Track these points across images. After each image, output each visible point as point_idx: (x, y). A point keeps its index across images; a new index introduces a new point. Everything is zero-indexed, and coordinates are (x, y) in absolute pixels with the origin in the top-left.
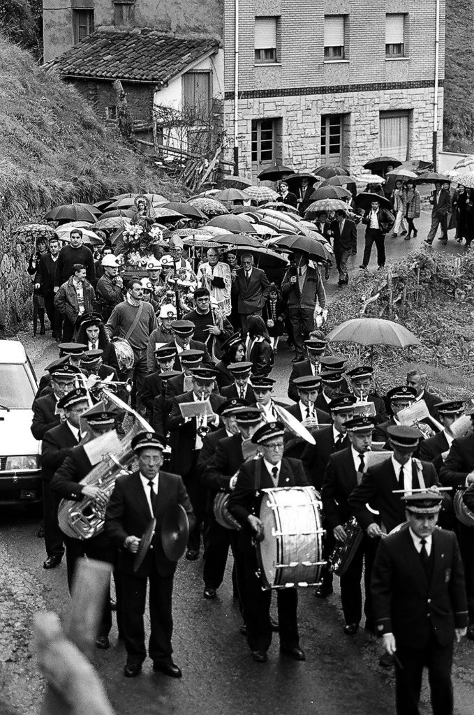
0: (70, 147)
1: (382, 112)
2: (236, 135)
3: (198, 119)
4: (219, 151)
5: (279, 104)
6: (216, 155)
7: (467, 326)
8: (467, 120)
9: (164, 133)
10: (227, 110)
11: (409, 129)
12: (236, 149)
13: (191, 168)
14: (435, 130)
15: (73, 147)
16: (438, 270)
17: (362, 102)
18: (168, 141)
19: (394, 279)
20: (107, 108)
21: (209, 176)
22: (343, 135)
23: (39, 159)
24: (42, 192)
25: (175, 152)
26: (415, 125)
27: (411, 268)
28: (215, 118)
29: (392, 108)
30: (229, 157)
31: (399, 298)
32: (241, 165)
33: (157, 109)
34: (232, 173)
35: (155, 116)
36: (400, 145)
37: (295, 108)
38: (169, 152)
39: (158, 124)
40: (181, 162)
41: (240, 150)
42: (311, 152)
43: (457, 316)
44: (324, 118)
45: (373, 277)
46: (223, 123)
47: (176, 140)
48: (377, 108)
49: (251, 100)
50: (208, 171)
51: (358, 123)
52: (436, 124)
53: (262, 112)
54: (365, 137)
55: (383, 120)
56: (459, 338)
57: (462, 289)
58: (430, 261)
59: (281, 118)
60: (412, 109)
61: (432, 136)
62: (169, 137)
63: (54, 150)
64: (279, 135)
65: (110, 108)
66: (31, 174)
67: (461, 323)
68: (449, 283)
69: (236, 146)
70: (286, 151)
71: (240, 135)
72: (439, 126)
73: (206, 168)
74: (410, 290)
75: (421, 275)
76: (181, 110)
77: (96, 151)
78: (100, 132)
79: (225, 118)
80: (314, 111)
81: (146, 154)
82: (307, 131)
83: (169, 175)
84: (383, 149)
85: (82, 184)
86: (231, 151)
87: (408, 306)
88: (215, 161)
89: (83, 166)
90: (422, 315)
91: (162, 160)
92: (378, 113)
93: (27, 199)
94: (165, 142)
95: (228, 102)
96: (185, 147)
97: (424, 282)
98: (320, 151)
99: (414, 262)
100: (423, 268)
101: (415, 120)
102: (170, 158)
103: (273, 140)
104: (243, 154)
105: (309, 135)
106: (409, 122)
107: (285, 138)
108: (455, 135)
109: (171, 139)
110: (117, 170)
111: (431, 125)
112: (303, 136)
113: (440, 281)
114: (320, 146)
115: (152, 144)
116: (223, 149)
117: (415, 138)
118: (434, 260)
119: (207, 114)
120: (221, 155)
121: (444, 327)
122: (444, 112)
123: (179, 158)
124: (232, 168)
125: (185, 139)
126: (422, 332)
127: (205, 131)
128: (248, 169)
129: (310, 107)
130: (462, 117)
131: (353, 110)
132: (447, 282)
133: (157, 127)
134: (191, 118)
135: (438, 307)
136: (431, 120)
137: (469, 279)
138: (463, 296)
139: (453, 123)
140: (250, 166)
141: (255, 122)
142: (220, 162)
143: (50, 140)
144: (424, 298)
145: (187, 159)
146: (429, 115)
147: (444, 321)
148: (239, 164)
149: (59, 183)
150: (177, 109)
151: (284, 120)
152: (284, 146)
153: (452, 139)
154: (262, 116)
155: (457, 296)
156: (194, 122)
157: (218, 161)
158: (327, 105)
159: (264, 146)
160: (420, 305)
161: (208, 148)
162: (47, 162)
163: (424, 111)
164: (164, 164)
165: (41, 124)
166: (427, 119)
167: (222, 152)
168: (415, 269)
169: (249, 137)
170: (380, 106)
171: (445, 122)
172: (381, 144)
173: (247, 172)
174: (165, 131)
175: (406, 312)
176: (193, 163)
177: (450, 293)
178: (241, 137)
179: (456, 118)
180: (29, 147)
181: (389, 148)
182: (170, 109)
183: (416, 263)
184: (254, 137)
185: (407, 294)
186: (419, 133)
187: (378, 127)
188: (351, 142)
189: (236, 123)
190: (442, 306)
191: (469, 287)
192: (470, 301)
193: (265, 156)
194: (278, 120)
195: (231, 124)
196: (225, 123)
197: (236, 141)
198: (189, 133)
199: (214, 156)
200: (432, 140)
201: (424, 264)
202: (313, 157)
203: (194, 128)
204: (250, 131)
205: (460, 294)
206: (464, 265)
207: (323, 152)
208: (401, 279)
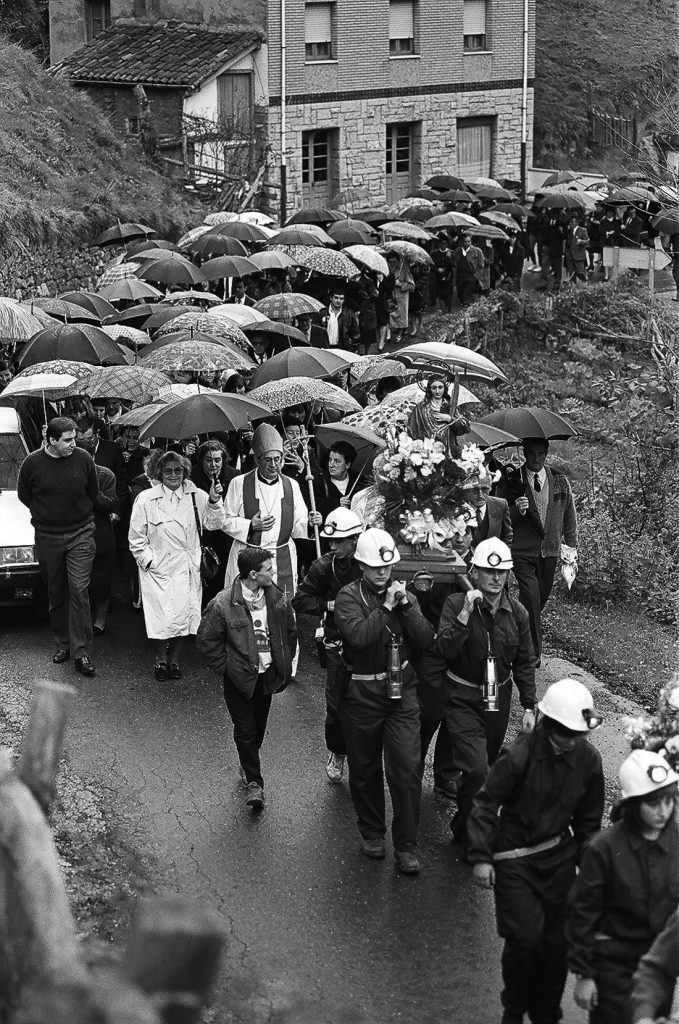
0: (81, 170)
1: (459, 120)
2: (284, 150)
3: (237, 132)
4: (262, 170)
5: (336, 110)
6: (260, 175)
7: (560, 381)
8: (562, 128)
9: (196, 149)
10: (272, 119)
11: (493, 140)
12: (283, 168)
13: (229, 192)
14: (524, 141)
15: (84, 169)
16: (525, 312)
17: (435, 107)
18: (201, 160)
19: (472, 324)
20: (127, 120)
21: (250, 201)
22: (413, 149)
23: (42, 184)
24: (46, 225)
25: (209, 173)
26: (500, 135)
27: (493, 311)
28: (258, 130)
29: (472, 115)
30: (274, 178)
31: (479, 347)
32: (289, 188)
33: (188, 120)
34: (279, 197)
35: (185, 128)
36: (482, 160)
37: (356, 115)
38: (203, 174)
39: (188, 138)
40: (216, 185)
41: (288, 169)
42: (375, 170)
43: (547, 368)
44: (390, 127)
45: (447, 322)
46: (267, 135)
47: (211, 158)
48: (454, 114)
49: (301, 106)
50: (249, 195)
51: (431, 133)
52: (525, 134)
53: (314, 121)
54: (440, 151)
55: (460, 130)
56: (550, 395)
57: (554, 335)
58: (515, 302)
59: (337, 129)
60: (496, 115)
61: (520, 147)
62: (201, 154)
63: (61, 172)
64: (336, 149)
65: (130, 120)
66: (33, 203)
67: (552, 376)
68: (539, 329)
69: (284, 164)
70: (344, 170)
72: (527, 135)
73: (247, 192)
74: (492, 337)
75: (504, 319)
76: (216, 121)
77: (113, 173)
78: (118, 148)
79: (270, 130)
80: (377, 120)
81: (174, 177)
82: (369, 144)
83: (202, 201)
84: (461, 165)
85: (95, 214)
86: (277, 170)
88: (258, 183)
89: (96, 192)
90: (505, 367)
91: (193, 183)
92: (455, 121)
93: (29, 235)
94: (197, 159)
95: (273, 110)
96: (221, 167)
97: (509, 327)
98: (384, 169)
99: (495, 304)
100: (507, 310)
101: (499, 129)
102: (204, 181)
103: (328, 155)
104: (292, 173)
105: (372, 148)
106: (493, 131)
107: (342, 153)
108: (548, 147)
109: (204, 157)
110: (138, 197)
111: (519, 135)
112: (364, 150)
113: (528, 325)
114: (384, 163)
115: (182, 163)
116: (267, 167)
117: (499, 151)
118: (521, 301)
119: (247, 126)
120: (265, 177)
121: (532, 381)
122: (535, 118)
123: (214, 181)
124: (278, 192)
125: (221, 156)
126: (506, 388)
127: (245, 146)
128: (298, 193)
129: (373, 115)
130: (556, 125)
131: (424, 117)
132: (536, 327)
133: (188, 143)
134: (228, 130)
135: (525, 358)
136: (519, 129)
137: (563, 323)
138: (555, 344)
139: (545, 133)
140: (300, 189)
141: (306, 134)
142: (264, 185)
143: (56, 161)
144: (508, 347)
145: (223, 182)
146: (516, 122)
147: (532, 375)
148: (287, 186)
149: (66, 213)
150: (211, 119)
151: (342, 132)
152: (342, 163)
153: (545, 152)
154: (314, 127)
155: (548, 344)
156: (231, 135)
157: (261, 183)
158: (393, 111)
159: (319, 163)
160: (504, 356)
161: (249, 166)
162: (52, 188)
163: (510, 117)
164: (196, 189)
165: (45, 142)
166: (514, 127)
167: (266, 171)
168: (498, 312)
169: (300, 152)
170: (458, 111)
171: (536, 131)
172: (458, 160)
173: (297, 196)
174: (197, 147)
176: (230, 186)
177: (540, 340)
178: (289, 151)
179: (548, 125)
180: (30, 170)
181: (468, 164)
182: (203, 119)
183: (499, 304)
184: (305, 152)
185: (488, 343)
186: (504, 144)
187: (454, 138)
188: (422, 157)
189: (283, 135)
190: (530, 356)
191: (563, 333)
192: (564, 350)
193: (319, 176)
194: (335, 131)
195: (278, 136)
196: (270, 135)
197: (284, 157)
198: (226, 148)
199: (256, 177)
200: (519, 153)
201: (509, 306)
202: (376, 176)
203: (232, 143)
204: (300, 145)
205: (552, 342)
206: (557, 306)
207: (389, 170)
208: (481, 324)
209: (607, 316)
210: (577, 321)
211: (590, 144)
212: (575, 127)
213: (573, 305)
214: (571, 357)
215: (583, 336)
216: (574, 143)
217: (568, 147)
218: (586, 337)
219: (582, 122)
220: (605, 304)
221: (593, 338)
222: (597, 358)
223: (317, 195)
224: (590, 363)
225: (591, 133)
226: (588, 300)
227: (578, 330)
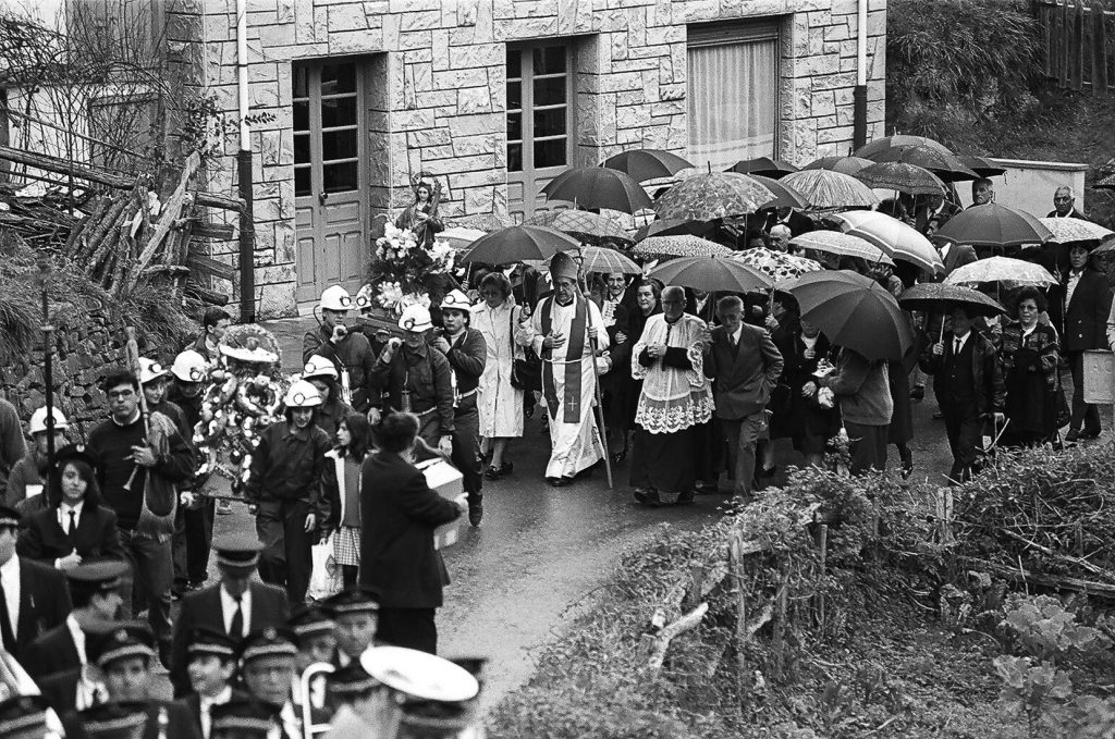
1: (694, 29)
2: (245, 112)
3: (120, 62)
4: (192, 163)
5: (378, 7)
6: (187, 176)
7: (981, 706)
8: (962, 43)
9: (12, 105)
11: (780, 80)
12: (244, 158)
13: (106, 221)
14: (862, 82)
16: (883, 530)
18: (27, 134)
19: (749, 558)
21: (163, 243)
22: (575, 108)
25: (50, 169)
26: (800, 68)
27: (800, 523)
28: (176, 59)
29: (727, 15)
30: (222, 184)
31: (766, 618)
32: (261, 210)
34: (236, 234)
36: (752, 132)
37: (428, 20)
38: (36, 172)
40: (70, 203)
41: (256, 160)
42: (479, 163)
43: (947, 674)
44: (516, 53)
45: (685, 553)
46: (201, 71)
48: (682, 14)
50: (160, 229)
51: (621, 66)
52: (863, 61)
53: (322, 35)
54: (644, 112)
55: (698, 57)
57: (961, 585)
58: (857, 501)
59: (385, 54)
61: (851, 99)
62: (28, 119)
64: (377, 110)
67: (963, 696)
68: (918, 569)
69: (246, 147)
70: (399, 162)
71: (259, 112)
72: (870, 66)
73: (154, 220)
74: (801, 592)
75: (830, 545)
76: (63, 31)
79: (208, 57)
80: (483, 33)
82: (465, 96)
83: (33, 244)
84: (699, 148)
86: (230, 163)
87: (793, 642)
88: (182, 195)
90: (837, 669)
91: (6, 195)
92: (682, 33)
94: (14, 134)
95: (215, 6)
96: (82, 154)
97: (842, 565)
98: (503, 158)
99: (807, 504)
100: (835, 522)
101: (797, 53)
102: (36, 190)
103: (359, 126)
104: (269, 172)
105: (472, 108)
106: (781, 58)
107: (396, 120)
108: (924, 95)
109: (34, 130)
111: (849, 65)
112: (452, 111)
113: (891, 561)
114: (504, 145)
116: (204, 156)
117: (798, 110)
118: (871, 497)
119: (149, 44)
120: (200, 180)
121: (908, 709)
122: (891, 21)
123: (65, 190)
124: (234, 219)
125: (81, 126)
127: (144, 101)
128: (284, 222)
129: (472, 18)
130: (945, 36)
131: (605, 23)
132: (912, 566)
134: (99, 59)
135: (888, 647)
136: (847, 51)
137: (984, 553)
138: (965, 608)
139: (917, 57)
140: (290, 212)
141: (303, 71)
142: (198, 201)
144: (841, 617)
145: (89, 193)
146: (841, 32)
147: (908, 691)
148: (256, 206)
150: (50, 27)
151: (393, 64)
152: (395, 145)
153: (915, 108)
154: (323, 50)
155: (945, 608)
156: (108, 69)
157: (191, 197)
158: (524, 9)
159: (333, 145)
160: (832, 642)
161: (157, 154)
163: (826, 19)
164: (16, 211)
166: (835, 46)
167: (203, 165)
168: (813, 528)
169: (286, 118)
170: (691, 6)
171: (894, 54)
172: (693, 134)
173: (281, 233)
174: (16, 100)
175: (788, 661)
176: (109, 204)
177: (923, 599)
178: (260, 115)
179: (923, 38)
181: (719, 146)
182: (30, 26)
183: (814, 506)
184: (301, 117)
185: (790, 612)
186: (810, 90)
187: (682, 78)
188: (601, 129)
189: (243, 71)
190: (900, 641)
191: (985, 579)
192: (989, 624)
193: (339, 179)
194: (373, 62)
195: (228, 74)
196: (210, 72)
197: (245, 129)
198: (93, 105)
199: (176, 181)
200: (850, 113)
201: (839, 512)
202: (482, 178)
203: (110, 90)
204: (288, 99)
205: (955, 603)
206: (965, 509)
207: (515, 163)
208: (771, 559)
209: (1101, 534)
210: (1018, 549)
211: (1035, 85)
212: (997, 42)
213: (1010, 507)
214: (1009, 643)
215: (1037, 589)
216: (994, 82)
217: (978, 95)
218: (1049, 590)
219: (1016, 25)
220: (1095, 503)
221: (1064, 593)
222: (1079, 645)
223: (333, 228)
224: (1061, 660)
225: (1038, 55)
226: (1048, 493)
227: (1025, 573)
